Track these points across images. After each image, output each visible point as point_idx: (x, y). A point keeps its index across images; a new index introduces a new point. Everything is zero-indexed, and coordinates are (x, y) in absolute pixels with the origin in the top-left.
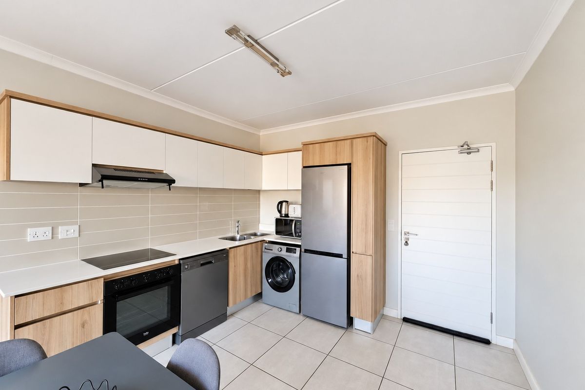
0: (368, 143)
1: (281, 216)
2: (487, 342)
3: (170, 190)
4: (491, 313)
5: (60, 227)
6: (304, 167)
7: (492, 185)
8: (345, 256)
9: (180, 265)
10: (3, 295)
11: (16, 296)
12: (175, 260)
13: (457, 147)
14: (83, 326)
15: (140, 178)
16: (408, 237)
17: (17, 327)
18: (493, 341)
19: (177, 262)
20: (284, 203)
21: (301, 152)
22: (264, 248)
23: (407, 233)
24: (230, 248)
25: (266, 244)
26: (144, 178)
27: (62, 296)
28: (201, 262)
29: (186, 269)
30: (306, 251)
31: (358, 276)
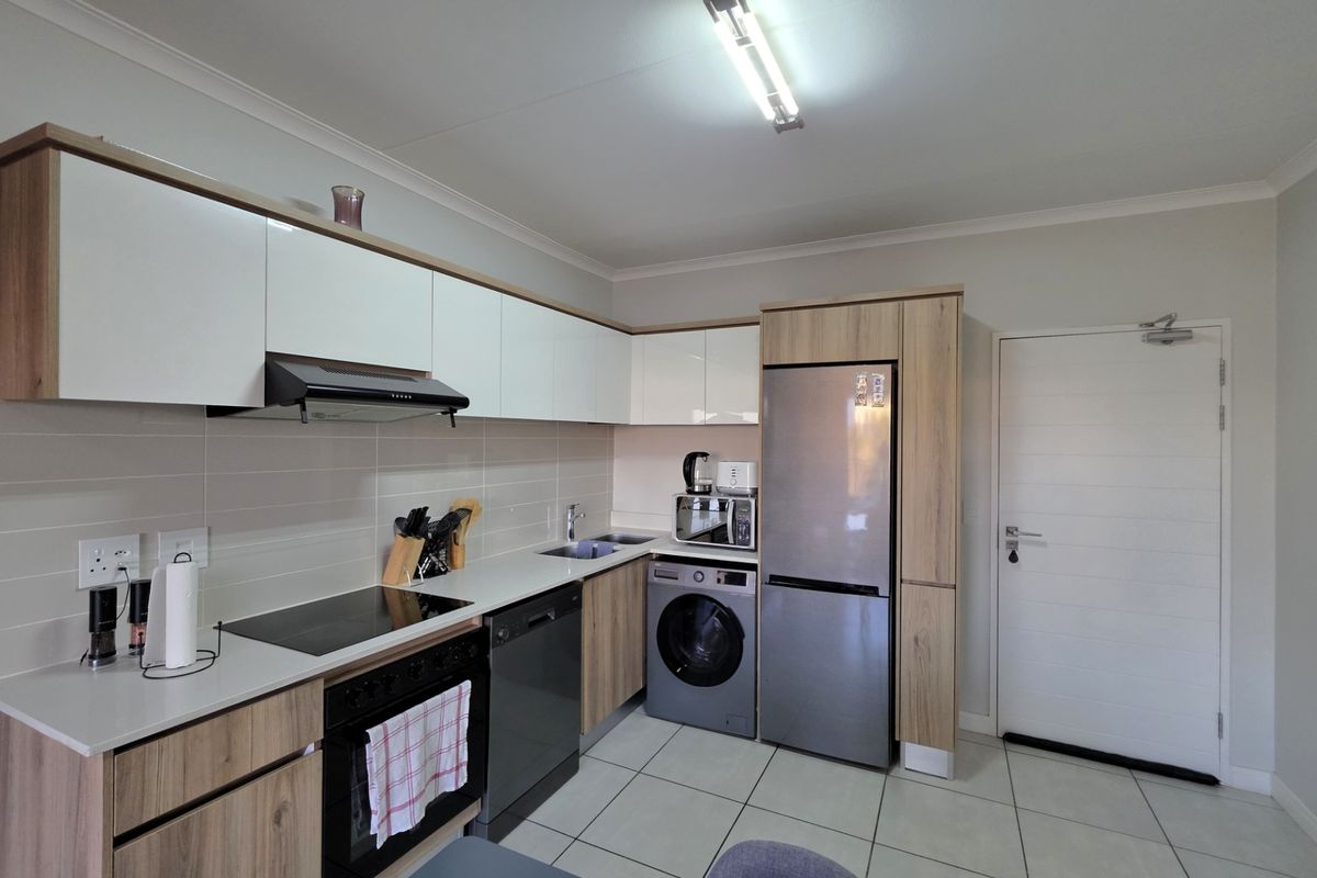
0: (945, 311)
1: (690, 492)
2: (1210, 781)
3: (454, 426)
4: (1220, 714)
5: (159, 534)
6: (766, 367)
7: (1222, 415)
8: (884, 590)
9: (484, 630)
10: (83, 749)
11: (118, 751)
12: (471, 619)
13: (1136, 327)
14: (277, 820)
15: (395, 393)
16: (1012, 539)
17: (119, 841)
18: (1223, 781)
19: (477, 623)
20: (699, 460)
21: (758, 327)
22: (651, 573)
23: (1009, 531)
24: (587, 578)
25: (658, 564)
26: (404, 394)
27: (229, 740)
28: (531, 620)
29: (500, 639)
30: (775, 580)
31: (916, 640)
